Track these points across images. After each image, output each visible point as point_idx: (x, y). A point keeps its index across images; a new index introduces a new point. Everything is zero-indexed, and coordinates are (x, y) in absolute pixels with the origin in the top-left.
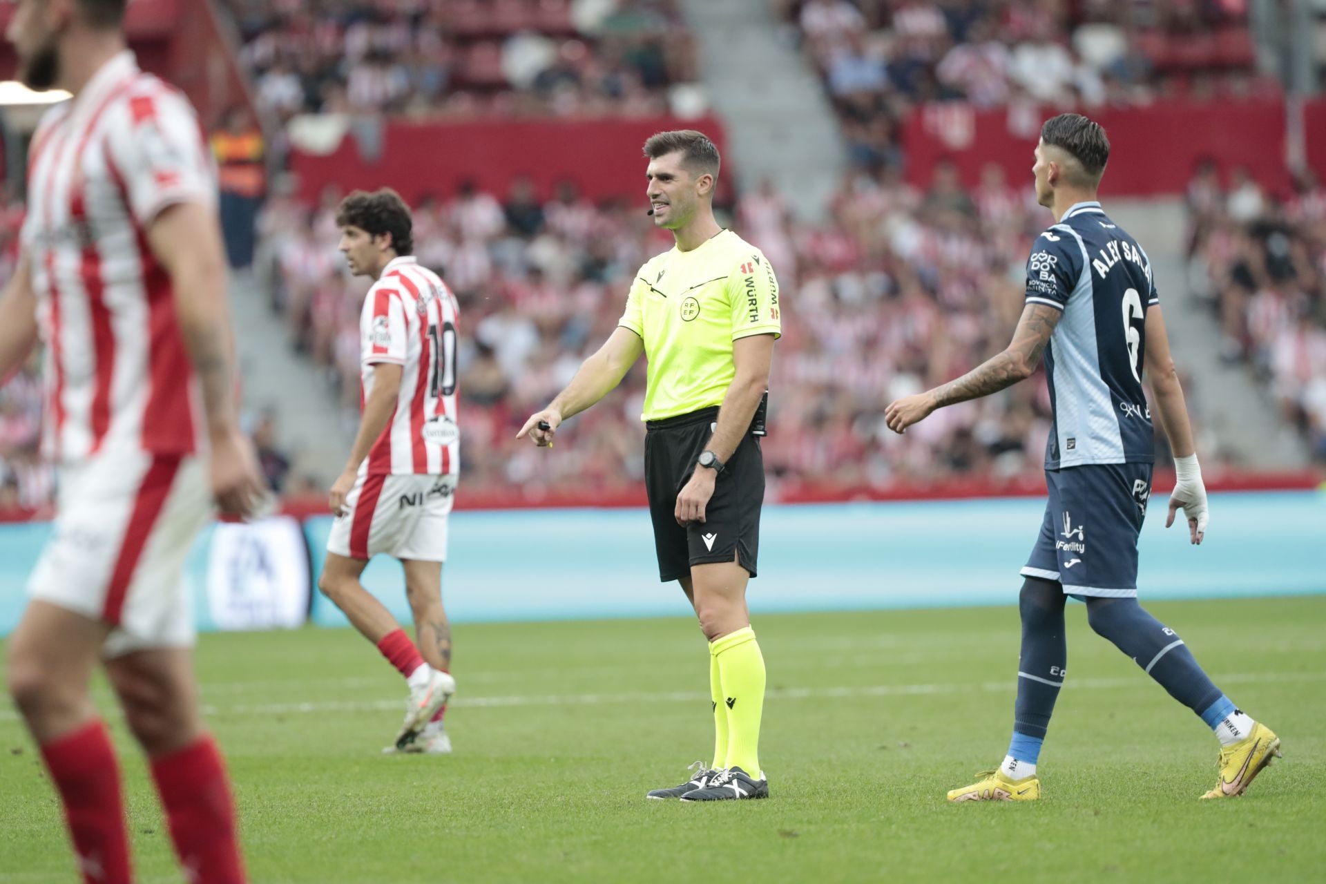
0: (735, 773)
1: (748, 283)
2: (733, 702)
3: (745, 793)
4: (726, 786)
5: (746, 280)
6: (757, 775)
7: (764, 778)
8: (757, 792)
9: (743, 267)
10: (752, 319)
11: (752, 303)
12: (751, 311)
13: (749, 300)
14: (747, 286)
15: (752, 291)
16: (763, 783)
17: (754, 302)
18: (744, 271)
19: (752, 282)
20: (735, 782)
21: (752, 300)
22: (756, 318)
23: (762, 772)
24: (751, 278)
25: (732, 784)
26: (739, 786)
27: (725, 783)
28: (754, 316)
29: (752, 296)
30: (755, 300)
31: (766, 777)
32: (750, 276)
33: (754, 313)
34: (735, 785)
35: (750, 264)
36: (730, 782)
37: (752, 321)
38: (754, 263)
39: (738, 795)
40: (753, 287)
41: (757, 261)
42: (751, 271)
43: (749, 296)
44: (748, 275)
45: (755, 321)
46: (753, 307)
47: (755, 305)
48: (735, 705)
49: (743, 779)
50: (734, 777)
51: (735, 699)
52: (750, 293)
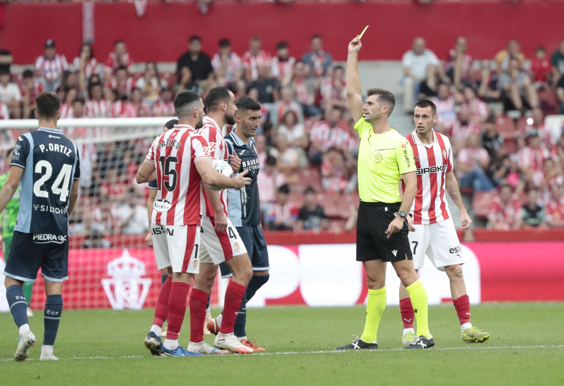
0: (421, 338)
1: (405, 152)
2: (417, 311)
3: (426, 346)
4: (418, 344)
5: (404, 151)
6: (429, 337)
7: (432, 337)
8: (430, 344)
9: (402, 146)
10: (408, 166)
11: (407, 160)
12: (407, 163)
13: (406, 159)
14: (405, 153)
15: (406, 155)
16: (432, 340)
17: (408, 159)
18: (403, 147)
19: (406, 152)
20: (421, 341)
21: (407, 159)
22: (410, 165)
23: (431, 335)
24: (406, 150)
25: (420, 343)
26: (423, 343)
27: (418, 342)
28: (409, 165)
29: (407, 157)
30: (408, 158)
31: (433, 337)
32: (405, 150)
33: (408, 163)
34: (422, 343)
35: (405, 145)
36: (419, 342)
37: (408, 167)
38: (406, 144)
39: (423, 347)
40: (407, 153)
41: (407, 143)
42: (405, 147)
43: (406, 157)
44: (404, 149)
45: (409, 166)
46: (408, 161)
47: (408, 160)
48: (417, 312)
49: (425, 340)
50: (421, 340)
51: (417, 309)
52: (406, 156)
